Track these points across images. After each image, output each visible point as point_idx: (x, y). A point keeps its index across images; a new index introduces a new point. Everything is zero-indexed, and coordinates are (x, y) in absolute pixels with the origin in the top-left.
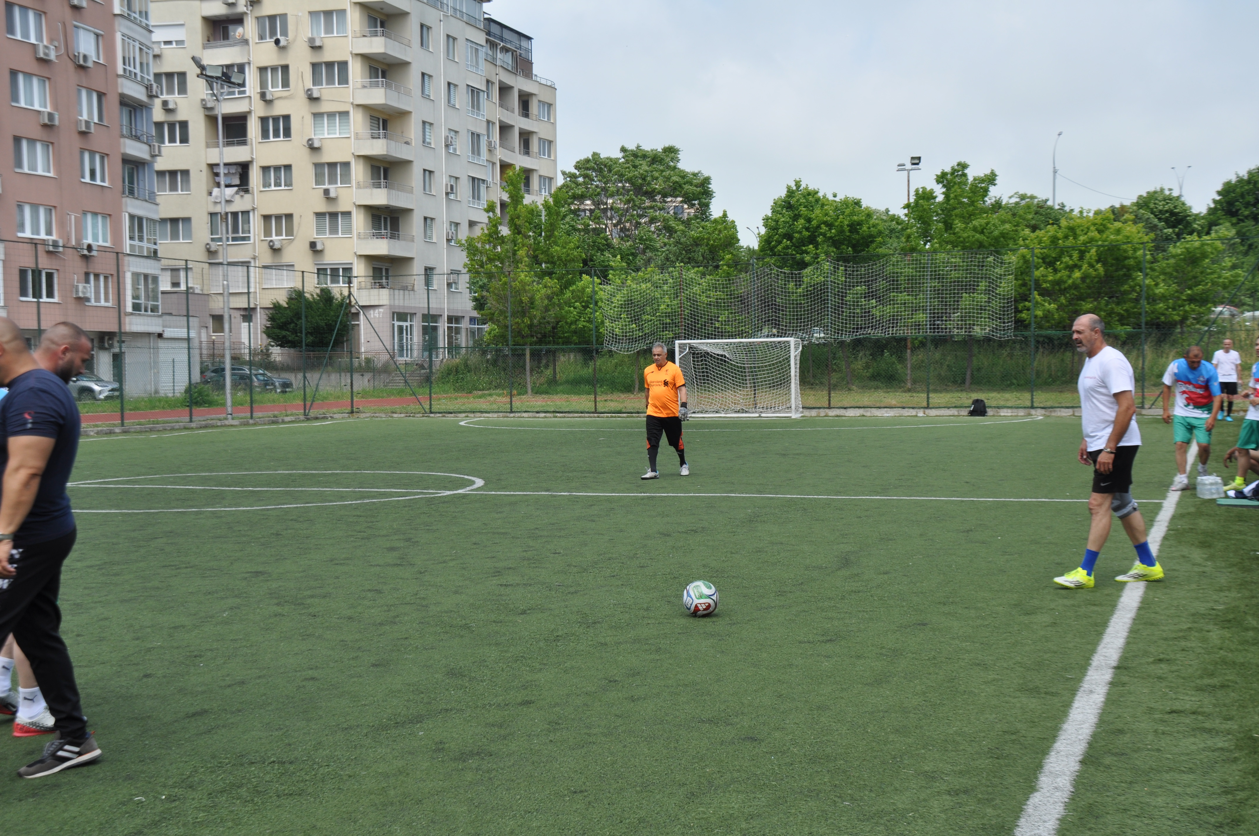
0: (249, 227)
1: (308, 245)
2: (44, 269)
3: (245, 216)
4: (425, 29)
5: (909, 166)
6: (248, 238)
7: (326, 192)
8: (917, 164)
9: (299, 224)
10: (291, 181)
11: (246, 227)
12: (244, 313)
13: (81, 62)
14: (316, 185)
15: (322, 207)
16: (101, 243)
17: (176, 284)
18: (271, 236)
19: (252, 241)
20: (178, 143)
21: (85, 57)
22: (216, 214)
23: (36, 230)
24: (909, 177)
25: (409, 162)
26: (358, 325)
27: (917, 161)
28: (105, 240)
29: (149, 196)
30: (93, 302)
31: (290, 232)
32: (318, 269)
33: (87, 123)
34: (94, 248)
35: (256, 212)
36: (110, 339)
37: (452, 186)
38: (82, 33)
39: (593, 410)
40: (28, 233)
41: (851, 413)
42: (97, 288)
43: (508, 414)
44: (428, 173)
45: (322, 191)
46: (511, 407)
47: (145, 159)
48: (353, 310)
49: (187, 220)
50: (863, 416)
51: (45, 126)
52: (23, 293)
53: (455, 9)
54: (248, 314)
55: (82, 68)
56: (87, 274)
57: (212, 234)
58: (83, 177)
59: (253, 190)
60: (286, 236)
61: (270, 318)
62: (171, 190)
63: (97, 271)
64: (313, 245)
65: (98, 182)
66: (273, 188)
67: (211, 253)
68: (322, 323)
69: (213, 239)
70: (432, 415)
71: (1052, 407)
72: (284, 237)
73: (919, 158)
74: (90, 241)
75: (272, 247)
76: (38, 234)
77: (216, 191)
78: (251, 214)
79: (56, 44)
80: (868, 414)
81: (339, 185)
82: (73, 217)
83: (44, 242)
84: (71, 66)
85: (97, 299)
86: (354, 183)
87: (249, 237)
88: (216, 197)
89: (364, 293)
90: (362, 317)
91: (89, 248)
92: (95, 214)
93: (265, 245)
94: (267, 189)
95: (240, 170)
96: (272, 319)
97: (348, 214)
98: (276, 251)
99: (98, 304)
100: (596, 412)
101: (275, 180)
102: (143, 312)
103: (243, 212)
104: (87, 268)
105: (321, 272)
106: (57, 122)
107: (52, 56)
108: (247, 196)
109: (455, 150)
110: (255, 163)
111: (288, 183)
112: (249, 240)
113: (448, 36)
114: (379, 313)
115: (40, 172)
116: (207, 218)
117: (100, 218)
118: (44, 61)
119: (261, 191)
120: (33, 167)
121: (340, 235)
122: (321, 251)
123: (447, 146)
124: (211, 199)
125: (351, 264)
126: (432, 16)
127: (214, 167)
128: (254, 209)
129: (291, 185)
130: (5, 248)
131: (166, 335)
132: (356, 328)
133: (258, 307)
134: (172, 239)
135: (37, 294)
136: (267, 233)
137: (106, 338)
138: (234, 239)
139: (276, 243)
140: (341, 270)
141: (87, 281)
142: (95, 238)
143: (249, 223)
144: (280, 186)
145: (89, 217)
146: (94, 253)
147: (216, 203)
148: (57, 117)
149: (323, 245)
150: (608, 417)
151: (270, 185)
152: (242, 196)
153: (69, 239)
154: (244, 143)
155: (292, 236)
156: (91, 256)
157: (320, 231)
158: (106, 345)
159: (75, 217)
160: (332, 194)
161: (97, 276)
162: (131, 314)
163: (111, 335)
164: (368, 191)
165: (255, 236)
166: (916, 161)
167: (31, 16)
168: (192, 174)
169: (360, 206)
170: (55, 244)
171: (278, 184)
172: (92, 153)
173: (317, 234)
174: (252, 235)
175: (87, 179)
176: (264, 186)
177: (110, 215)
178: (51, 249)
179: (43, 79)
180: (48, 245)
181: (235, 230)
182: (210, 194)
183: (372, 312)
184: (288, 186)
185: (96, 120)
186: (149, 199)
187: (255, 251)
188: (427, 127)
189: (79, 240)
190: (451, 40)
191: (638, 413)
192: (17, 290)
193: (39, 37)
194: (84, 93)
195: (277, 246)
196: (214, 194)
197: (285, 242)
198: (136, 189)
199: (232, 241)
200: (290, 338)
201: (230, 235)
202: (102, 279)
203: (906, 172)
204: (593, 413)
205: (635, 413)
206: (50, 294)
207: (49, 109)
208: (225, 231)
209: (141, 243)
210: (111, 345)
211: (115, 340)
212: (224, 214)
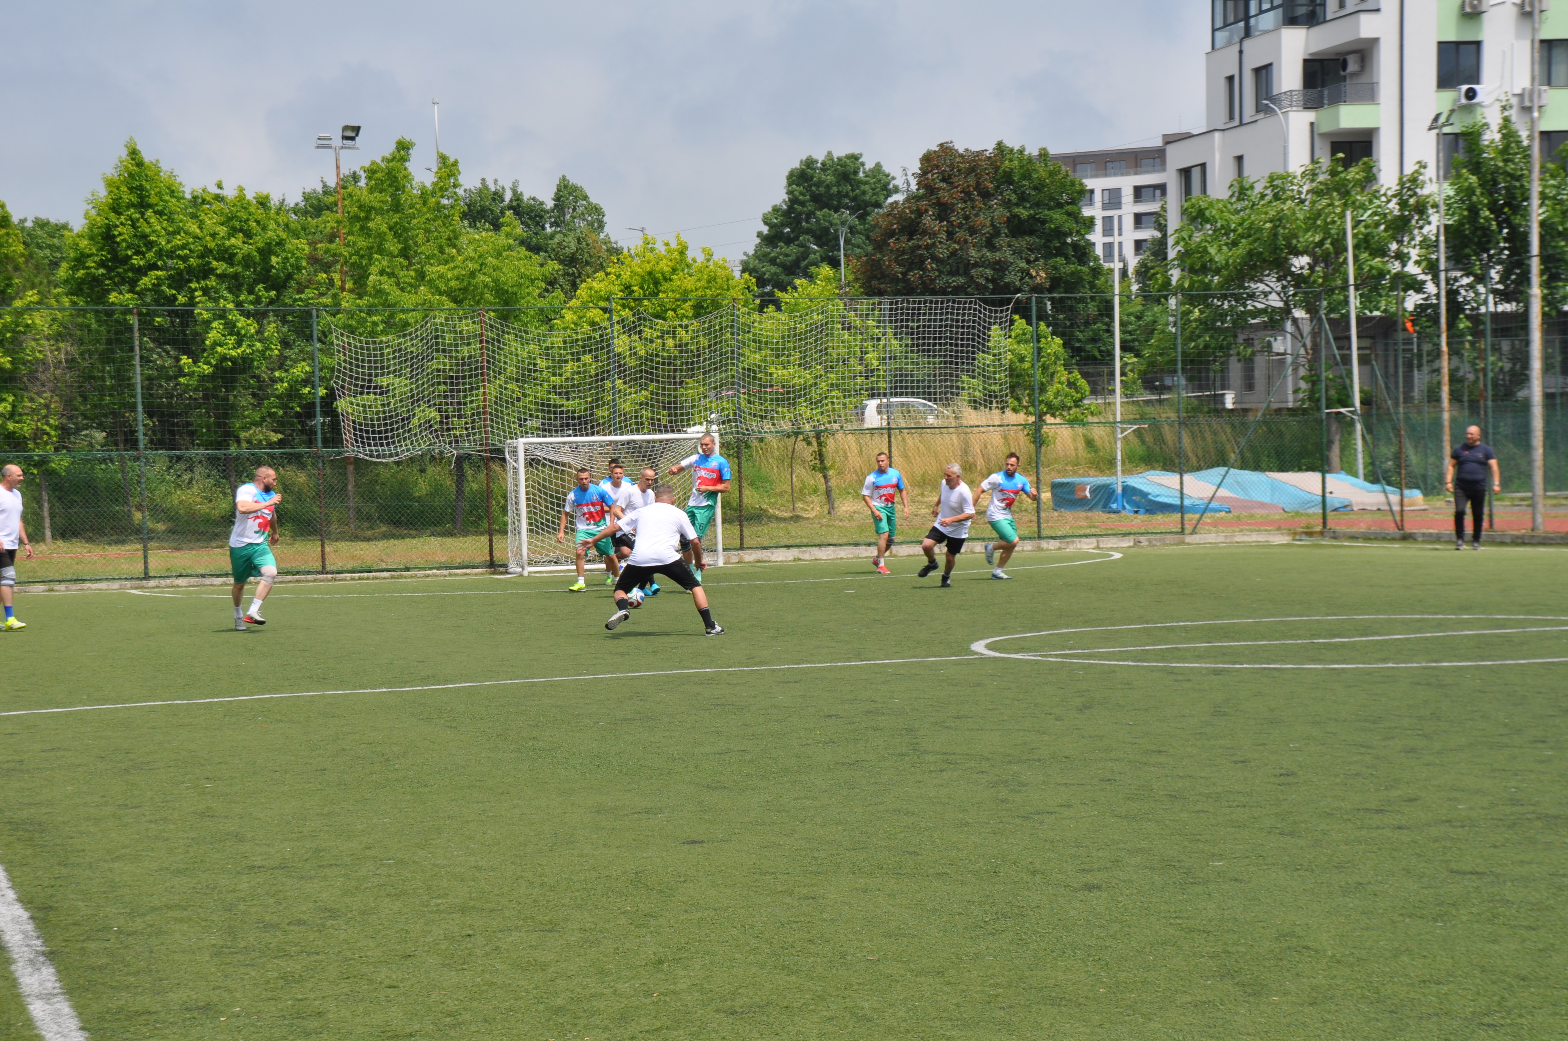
5: (337, 141)
8: (352, 139)
24: (337, 160)
27: (353, 134)
39: (320, 569)
41: (780, 556)
46: (146, 568)
50: (799, 559)
71: (1065, 537)
73: (357, 129)
80: (807, 556)
100: (323, 571)
150: (353, 579)
166: (351, 133)
191: (407, 569)
203: (331, 152)
204: (322, 573)
205: (401, 570)
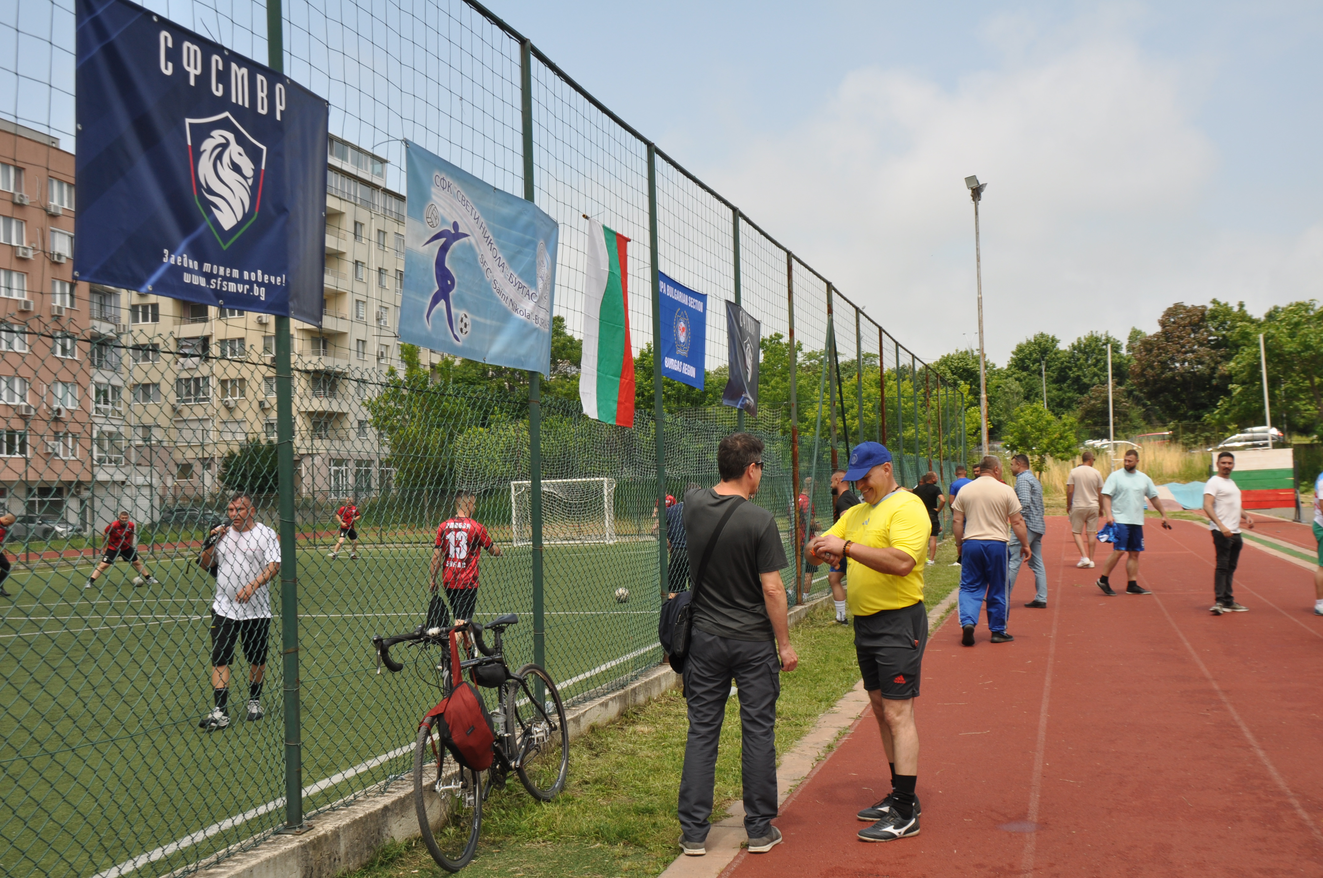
0: (208, 389)
1: (257, 404)
2: (18, 430)
3: (205, 380)
4: (358, 226)
6: (206, 399)
7: (273, 359)
9: (250, 386)
10: (244, 351)
11: (206, 389)
12: (203, 462)
13: (56, 259)
14: (265, 354)
16: (69, 407)
17: (147, 439)
18: (227, 398)
19: (211, 401)
20: (150, 322)
21: (59, 256)
22: (181, 379)
23: (11, 398)
25: (343, 334)
26: (300, 470)
28: (73, 404)
30: (61, 457)
31: (243, 393)
32: (266, 424)
33: (59, 309)
34: (63, 411)
35: (214, 377)
36: (77, 487)
37: (382, 353)
38: (57, 236)
40: (5, 401)
42: (65, 445)
44: (362, 342)
47: (112, 337)
48: (296, 458)
49: (156, 385)
51: (22, 312)
53: (385, 209)
54: (207, 463)
55: (57, 264)
56: (57, 433)
57: (177, 397)
58: (55, 353)
59: (212, 359)
60: (239, 397)
61: (225, 465)
62: (144, 361)
63: (66, 431)
64: (261, 404)
65: (69, 357)
66: (228, 357)
67: (177, 412)
69: (178, 401)
72: (237, 398)
74: (59, 405)
75: (227, 406)
76: (13, 401)
77: (182, 360)
78: (210, 379)
79: (34, 245)
82: (45, 386)
83: (18, 408)
84: (47, 263)
85: (66, 455)
86: (296, 351)
87: (208, 398)
88: (182, 366)
90: (303, 463)
91: (59, 411)
92: (65, 383)
93: (222, 405)
94: (224, 358)
95: (202, 342)
98: (229, 409)
99: (66, 458)
101: (231, 350)
102: (108, 464)
103: (203, 378)
104: (57, 428)
105: (269, 426)
106: (32, 309)
107: (30, 254)
108: (207, 364)
109: (385, 323)
110: (214, 337)
111: (241, 353)
112: (208, 401)
113: (379, 231)
114: (317, 460)
115: (16, 350)
116: (173, 384)
117: (69, 387)
118: (23, 260)
119: (219, 360)
120: (11, 345)
122: (268, 409)
123: (378, 320)
124: (177, 367)
125: (294, 419)
126: (363, 215)
127: (181, 340)
128: (212, 375)
131: (128, 483)
132: (299, 472)
133: (217, 457)
134: (144, 401)
135: (11, 451)
136: (224, 394)
137: (73, 486)
138: (196, 400)
139: (231, 403)
141: (57, 439)
142: (65, 403)
143: (208, 386)
144: (235, 355)
145: (60, 386)
146: (63, 416)
147: (181, 371)
148: (32, 304)
149: (270, 403)
151: (226, 355)
152: (203, 364)
153: (40, 404)
154: (206, 321)
155: (245, 396)
156: (60, 418)
157: (268, 391)
158: (73, 493)
159: (47, 386)
161: (65, 434)
162: (96, 466)
163: (78, 484)
164: (309, 358)
165: (213, 397)
167: (14, 224)
168: (161, 348)
169: (301, 371)
170: (28, 409)
171: (232, 354)
173: (266, 394)
174: (210, 397)
175: (59, 355)
176: (221, 356)
177: (78, 384)
178: (22, 413)
179: (22, 274)
180: (21, 410)
181: (197, 393)
182: (176, 363)
183: (311, 459)
184: (241, 355)
185: (68, 306)
186: (115, 369)
187: (212, 410)
188: (360, 304)
189: (49, 405)
190: (382, 234)
193: (20, 240)
194: (58, 285)
195: (232, 405)
196: (179, 363)
197: (238, 402)
198: (103, 361)
199: (194, 402)
201: (193, 397)
202: (70, 437)
206: (23, 451)
207: (26, 298)
208: (189, 393)
209: (106, 406)
210: (79, 493)
211: (83, 487)
212: (188, 380)
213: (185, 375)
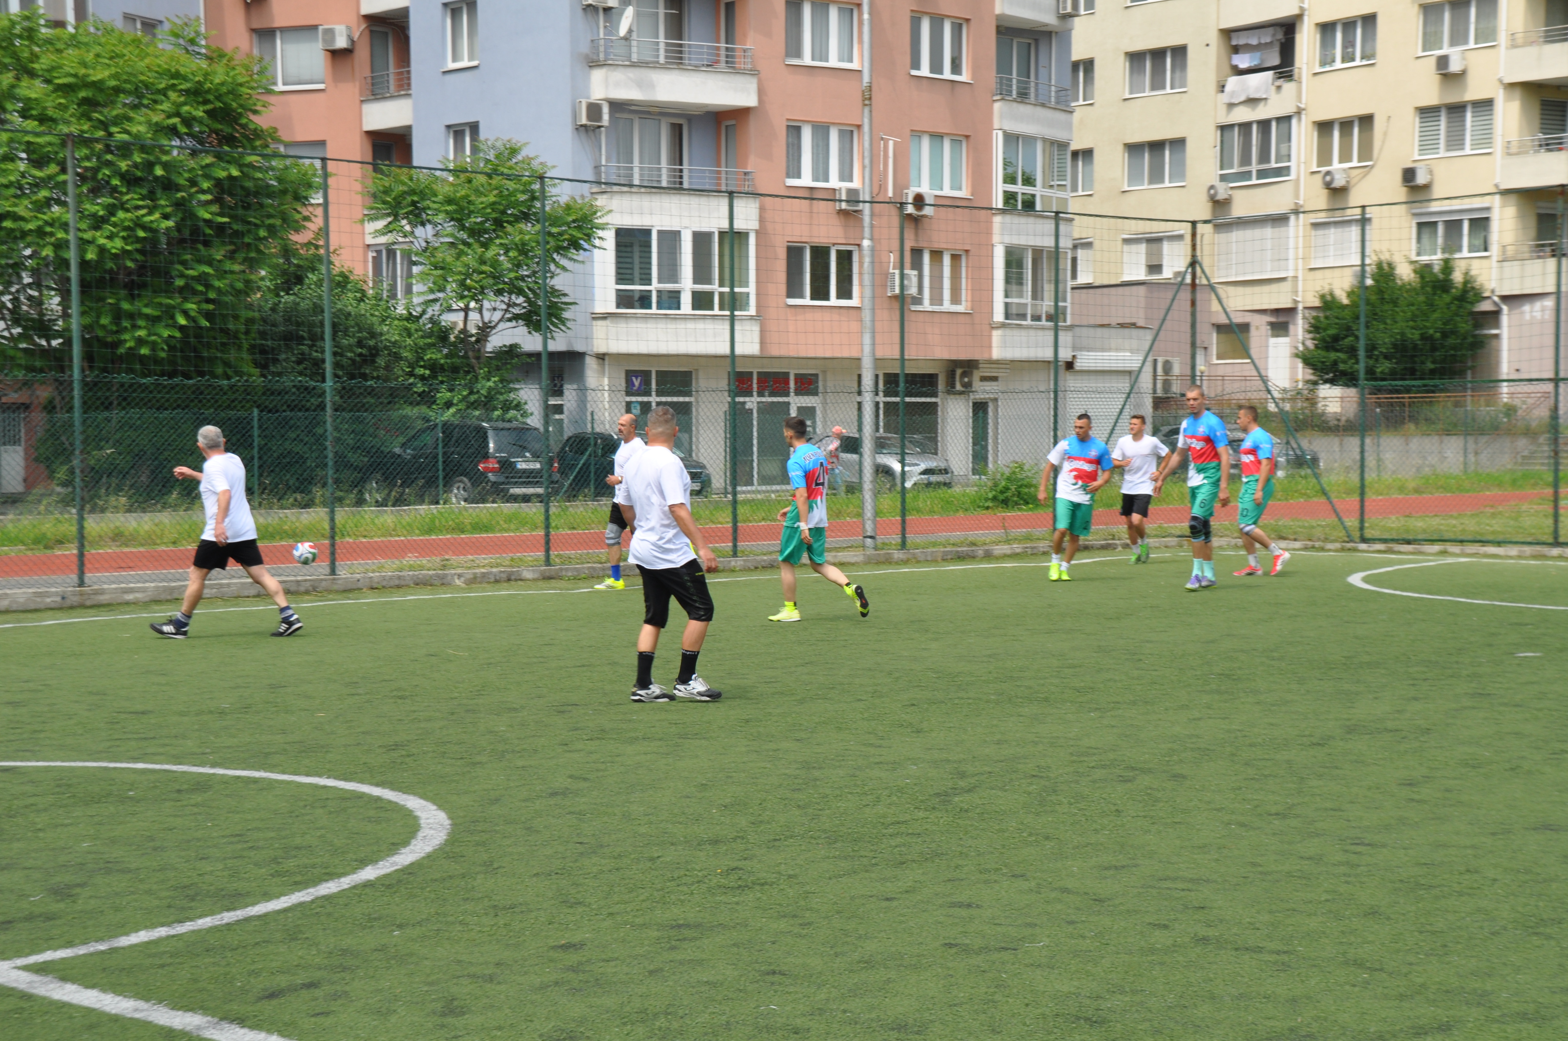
0: (1290, 147)
1: (1398, 177)
2: (834, 244)
3: (1284, 126)
6: (1283, 171)
7: (1443, 62)
9: (1385, 134)
10: (1374, 48)
11: (1284, 147)
12: (1273, 319)
14: (1424, 50)
15: (1432, 96)
16: (947, 191)
17: (1155, 268)
18: (1330, 164)
19: (1293, 176)
22: (1232, 126)
23: (821, 172)
26: (1497, 336)
28: (956, 186)
29: (1057, 98)
30: (927, 305)
31: (1366, 152)
32: (1420, 225)
34: (928, 200)
35: (1303, 117)
36: (964, 374)
40: (806, 180)
42: (937, 279)
43: (1545, 550)
45: (1432, 63)
47: (1047, 25)
48: (1486, 306)
49: (1179, 143)
52: (794, 289)
54: (1282, 321)
56: (917, 253)
57: (1222, 168)
58: (916, 65)
59: (1300, 74)
60: (1360, 161)
61: (1312, 326)
62: (1153, 88)
63: (936, 246)
64: (1409, 175)
65: (947, 74)
66: (1338, 64)
67: (1220, 205)
68: (1415, 335)
69: (1223, 178)
70: (1363, 546)
72: (1355, 163)
74: (925, 188)
75: (1328, 186)
76: (826, 180)
77: (1233, 82)
78: (1294, 122)
81: (1472, 44)
82: (891, 143)
83: (831, 196)
85: (937, 299)
86: (1503, 38)
87: (1288, 168)
88: (1233, 93)
89: (1513, 269)
90: (1505, 319)
91: (919, 201)
92: (937, 137)
93: (1318, 180)
94: (1328, 68)
95: (1280, 36)
96: (1315, 328)
97: (1485, 105)
98: (1336, 192)
99: (936, 308)
101: (1345, 47)
102: (1029, 322)
103: (1279, 120)
104: (917, 240)
105: (1425, 227)
108: (1289, 87)
110: (1306, 18)
111: (1368, 52)
112: (1288, 175)
114: (1543, 310)
115: (833, 61)
116: (1213, 137)
117: (947, 144)
119: (1315, 74)
120: (820, 52)
121: (1468, 151)
122: (1427, 187)
124: (1224, 98)
125: (1488, 209)
127: (1233, 34)
128: (1299, 113)
129: (1372, 56)
130: (762, 209)
131: (1079, 365)
132: (1494, 342)
133: (1300, 307)
134: (1151, 182)
135: (820, 292)
136: (1324, 157)
137: (959, 372)
138: (1261, 174)
139: (1337, 176)
140: (1466, 226)
141: (917, 265)
142: (936, 180)
143: (1289, 140)
144: (1353, 60)
145: (926, 142)
146: (928, 211)
147: (1231, 106)
149: (1431, 172)
151: (1334, 61)
152: (1279, 88)
153: (882, 187)
155: (1370, 159)
156: (923, 216)
157: (1427, 144)
158: (958, 387)
159: (895, 143)
160: (1455, 67)
161: (937, 255)
162: (1003, 326)
163: (969, 366)
164: (1532, 51)
165: (1299, 166)
168: (1192, 55)
169: (1512, 86)
170: (853, 197)
171: (1348, 57)
172: (937, 21)
173: (1422, 150)
174: (1293, 164)
175: (925, 70)
176: (1323, 64)
177: (967, 137)
178: (844, 206)
180: (841, 201)
181: (1264, 156)
182: (1222, 88)
183: (1527, 308)
184: (1369, 58)
186: (1057, 103)
187: (1297, 196)
189: (900, 187)
192: (783, 288)
195: (1339, 182)
196: (1228, 89)
197: (1355, 173)
198: (1032, 84)
199: (1258, 178)
200: (1342, 367)
201: (1254, 167)
202: (947, 260)
206: (845, 292)
208: (1246, 159)
209: (1029, 190)
210: (968, 386)
211: (977, 375)
212: (1246, 127)
213: (1243, 115)
